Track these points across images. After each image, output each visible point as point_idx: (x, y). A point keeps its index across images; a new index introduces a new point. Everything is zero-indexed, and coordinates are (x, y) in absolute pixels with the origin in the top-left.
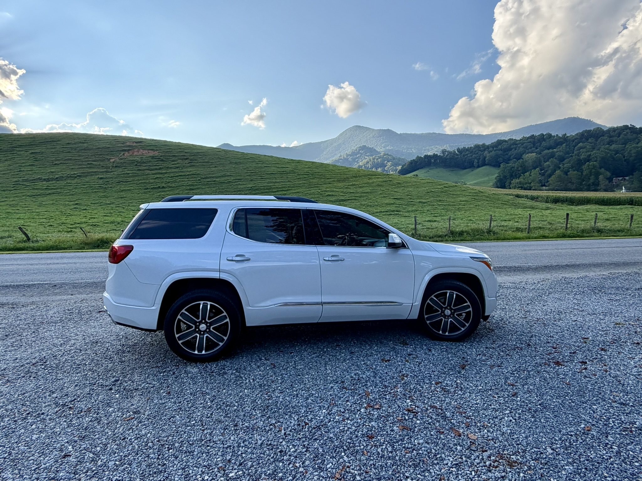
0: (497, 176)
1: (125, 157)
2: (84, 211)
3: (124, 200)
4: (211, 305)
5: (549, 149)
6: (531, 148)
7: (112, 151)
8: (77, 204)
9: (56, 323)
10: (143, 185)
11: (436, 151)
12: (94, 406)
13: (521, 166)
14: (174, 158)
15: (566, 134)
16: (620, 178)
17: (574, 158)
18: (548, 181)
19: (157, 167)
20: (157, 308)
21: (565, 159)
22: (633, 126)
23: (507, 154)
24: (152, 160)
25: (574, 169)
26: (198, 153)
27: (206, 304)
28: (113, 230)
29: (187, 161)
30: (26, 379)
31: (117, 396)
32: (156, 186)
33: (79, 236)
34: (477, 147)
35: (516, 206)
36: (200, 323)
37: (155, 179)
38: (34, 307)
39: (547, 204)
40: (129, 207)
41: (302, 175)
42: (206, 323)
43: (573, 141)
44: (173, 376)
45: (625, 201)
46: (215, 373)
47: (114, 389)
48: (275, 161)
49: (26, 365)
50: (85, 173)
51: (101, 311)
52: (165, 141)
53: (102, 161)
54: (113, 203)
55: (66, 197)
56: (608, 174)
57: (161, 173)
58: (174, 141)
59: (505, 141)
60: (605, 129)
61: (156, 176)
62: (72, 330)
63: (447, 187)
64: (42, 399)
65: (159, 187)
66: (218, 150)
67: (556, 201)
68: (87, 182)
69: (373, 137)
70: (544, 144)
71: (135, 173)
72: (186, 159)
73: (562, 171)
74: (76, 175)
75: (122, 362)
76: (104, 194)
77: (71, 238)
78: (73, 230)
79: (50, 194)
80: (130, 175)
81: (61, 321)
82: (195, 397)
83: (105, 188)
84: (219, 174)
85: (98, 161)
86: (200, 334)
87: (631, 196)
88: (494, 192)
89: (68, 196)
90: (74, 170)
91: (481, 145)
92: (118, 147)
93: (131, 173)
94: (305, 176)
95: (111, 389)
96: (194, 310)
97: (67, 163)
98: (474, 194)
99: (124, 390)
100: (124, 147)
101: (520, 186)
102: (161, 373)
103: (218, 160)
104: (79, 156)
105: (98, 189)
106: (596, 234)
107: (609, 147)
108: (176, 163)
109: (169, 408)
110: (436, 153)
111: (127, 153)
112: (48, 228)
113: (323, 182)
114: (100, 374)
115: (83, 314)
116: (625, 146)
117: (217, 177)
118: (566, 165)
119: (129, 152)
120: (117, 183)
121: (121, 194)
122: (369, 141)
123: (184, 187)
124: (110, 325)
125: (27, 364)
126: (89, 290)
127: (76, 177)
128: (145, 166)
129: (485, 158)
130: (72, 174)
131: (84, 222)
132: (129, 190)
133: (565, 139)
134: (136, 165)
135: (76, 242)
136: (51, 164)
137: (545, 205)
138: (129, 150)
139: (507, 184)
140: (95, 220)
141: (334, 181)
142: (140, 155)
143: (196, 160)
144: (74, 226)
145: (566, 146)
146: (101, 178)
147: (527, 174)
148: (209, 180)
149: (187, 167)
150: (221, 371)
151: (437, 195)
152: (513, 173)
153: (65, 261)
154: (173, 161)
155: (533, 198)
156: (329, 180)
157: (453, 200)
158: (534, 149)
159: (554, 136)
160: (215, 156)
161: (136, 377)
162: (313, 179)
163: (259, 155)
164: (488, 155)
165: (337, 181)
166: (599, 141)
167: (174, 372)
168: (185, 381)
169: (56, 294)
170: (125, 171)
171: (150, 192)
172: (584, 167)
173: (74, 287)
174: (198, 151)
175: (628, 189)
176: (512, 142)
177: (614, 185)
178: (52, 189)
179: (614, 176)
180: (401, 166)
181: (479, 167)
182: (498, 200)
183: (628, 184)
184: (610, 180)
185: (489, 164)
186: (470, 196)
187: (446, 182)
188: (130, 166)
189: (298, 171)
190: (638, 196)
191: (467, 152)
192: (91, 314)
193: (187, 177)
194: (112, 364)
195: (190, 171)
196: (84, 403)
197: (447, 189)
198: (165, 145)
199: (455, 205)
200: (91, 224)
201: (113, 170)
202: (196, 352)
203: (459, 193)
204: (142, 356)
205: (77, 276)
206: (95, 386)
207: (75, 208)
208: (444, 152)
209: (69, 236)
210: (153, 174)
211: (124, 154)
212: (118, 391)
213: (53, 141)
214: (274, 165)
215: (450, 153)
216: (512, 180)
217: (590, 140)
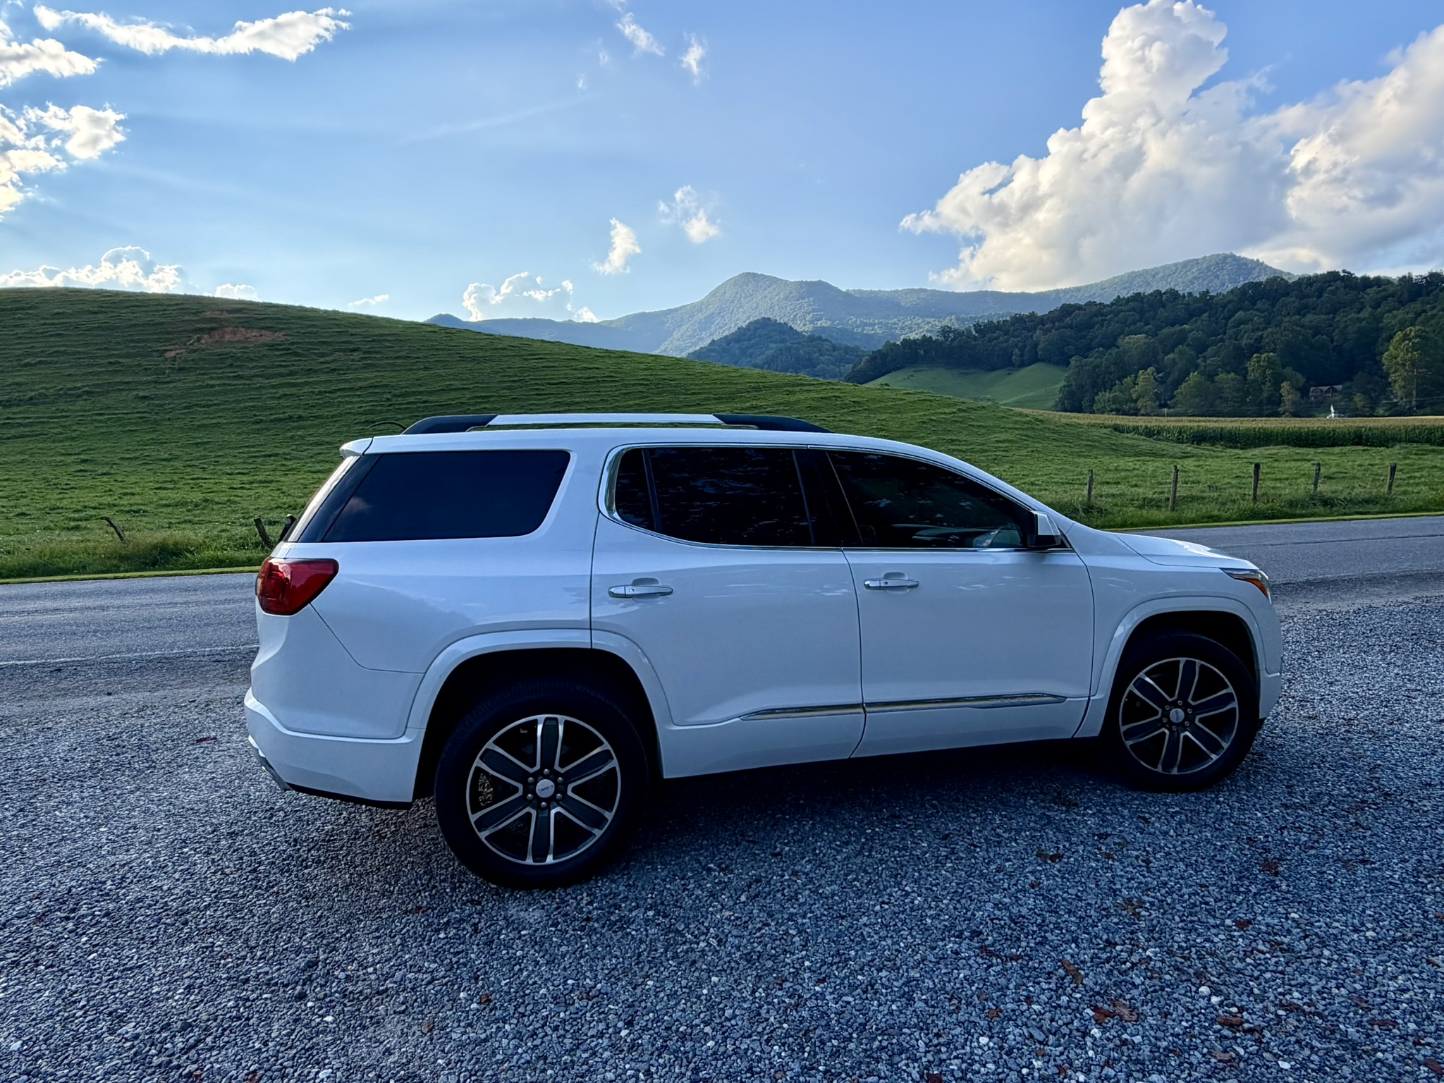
0: (1064, 387)
1: (203, 347)
2: (105, 479)
3: (205, 449)
4: (567, 723)
5: (1172, 325)
6: (1134, 323)
7: (169, 333)
8: (84, 461)
9: (81, 778)
10: (248, 413)
11: (928, 331)
12: (266, 1066)
13: (1115, 364)
14: (323, 349)
15: (1208, 292)
16: (1325, 388)
17: (1227, 343)
18: (1173, 397)
19: (282, 370)
20: (412, 740)
21: (1208, 347)
22: (1349, 273)
23: (1084, 337)
24: (269, 353)
25: (1228, 368)
26: (381, 335)
27: (554, 723)
28: (185, 521)
29: (356, 355)
30: (25, 973)
31: (329, 1019)
32: (281, 416)
33: (100, 538)
34: (1018, 320)
35: (1116, 450)
36: (538, 775)
37: (279, 398)
38: (10, 733)
39: (1180, 445)
40: (218, 468)
41: (634, 385)
42: (553, 776)
43: (1224, 307)
44: (477, 939)
45: (1344, 436)
46: (597, 921)
47: (311, 996)
48: (567, 354)
49: (16, 921)
50: (102, 385)
51: (205, 739)
52: (302, 309)
53: (145, 356)
54: (177, 458)
55: (57, 444)
56: (1302, 379)
57: (294, 385)
58: (322, 308)
59: (1079, 307)
60: (1290, 281)
61: (281, 392)
62: (132, 798)
63: (964, 411)
64: (90, 1047)
65: (291, 417)
66: (429, 329)
67: (1200, 438)
68: (109, 408)
69: (786, 298)
70: (1163, 313)
71: (229, 385)
72: (354, 350)
73: (1201, 373)
74: (79, 391)
75: (307, 898)
76: (153, 436)
77: (82, 545)
78: (83, 524)
79: (15, 437)
80: (217, 388)
81: (95, 771)
82: (572, 1009)
83: (156, 421)
84: (437, 387)
85: (135, 356)
86: (538, 808)
87: (1356, 425)
88: (1067, 421)
89: (60, 441)
90: (73, 378)
91: (1028, 317)
92: (183, 321)
93: (219, 385)
94: (640, 388)
95: (302, 997)
96: (520, 742)
97: (56, 363)
98: (1026, 426)
99: (345, 996)
100: (199, 322)
101: (1114, 407)
102: (438, 931)
103: (431, 352)
104: (87, 345)
105: (136, 424)
106: (1321, 508)
107: (1300, 319)
108: (328, 359)
109: (508, 1058)
110: (929, 335)
111: (206, 336)
112: (15, 520)
113: (681, 402)
114: (252, 943)
115: (154, 747)
116: (1334, 318)
117: (430, 393)
118: (1212, 358)
119: (213, 333)
120: (185, 408)
121: (196, 435)
122: (777, 308)
123: (353, 417)
124: (239, 778)
125: (19, 918)
126: (154, 678)
127: (79, 396)
128: (254, 368)
129: (1036, 345)
130: (71, 389)
131: (109, 505)
132: (216, 425)
133: (1205, 305)
134: (231, 365)
135: (94, 554)
136: (16, 363)
137: (1177, 449)
138: (212, 329)
139: (1085, 404)
140: (138, 499)
141: (709, 399)
142: (239, 341)
143: (377, 352)
144: (83, 514)
145: (1209, 316)
146: (145, 397)
147: (1128, 380)
148: (412, 399)
149: (356, 369)
150: (612, 913)
151: (945, 430)
152: (1098, 378)
153: (75, 603)
154: (323, 355)
155: (1150, 433)
156: (696, 397)
157: (980, 440)
158: (1142, 324)
159: (1184, 296)
160: (426, 343)
161: (368, 950)
162: (659, 394)
163: (528, 339)
164: (1043, 338)
165: (715, 399)
166: (1278, 305)
167: (475, 925)
168: (519, 953)
169: (65, 693)
170: (203, 380)
171: (267, 429)
172: (1251, 364)
173: (112, 672)
174: (382, 332)
175: (1341, 412)
176: (1095, 308)
177: (1311, 403)
178: (20, 425)
179: (1312, 383)
180: (851, 365)
181: (1023, 365)
182: (1078, 437)
183: (1341, 400)
184: (1304, 392)
185: (1046, 360)
186: (1017, 429)
187: (962, 400)
188: (216, 368)
189: (623, 375)
190: (1372, 425)
191: (998, 332)
192: (176, 746)
193: (358, 393)
194: (279, 906)
195: (366, 379)
196: (231, 1052)
197: (964, 414)
198: (301, 318)
199: (986, 451)
200: (127, 509)
201: (173, 377)
202: (529, 861)
203: (991, 423)
204: (360, 875)
205: (114, 642)
206: (250, 986)
207: (81, 471)
208: (945, 331)
209: (74, 538)
210: (273, 387)
211: (199, 340)
212: (326, 1004)
213: (18, 309)
214: (567, 364)
215: (958, 334)
216: (1097, 394)
217: (1259, 305)
